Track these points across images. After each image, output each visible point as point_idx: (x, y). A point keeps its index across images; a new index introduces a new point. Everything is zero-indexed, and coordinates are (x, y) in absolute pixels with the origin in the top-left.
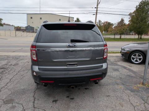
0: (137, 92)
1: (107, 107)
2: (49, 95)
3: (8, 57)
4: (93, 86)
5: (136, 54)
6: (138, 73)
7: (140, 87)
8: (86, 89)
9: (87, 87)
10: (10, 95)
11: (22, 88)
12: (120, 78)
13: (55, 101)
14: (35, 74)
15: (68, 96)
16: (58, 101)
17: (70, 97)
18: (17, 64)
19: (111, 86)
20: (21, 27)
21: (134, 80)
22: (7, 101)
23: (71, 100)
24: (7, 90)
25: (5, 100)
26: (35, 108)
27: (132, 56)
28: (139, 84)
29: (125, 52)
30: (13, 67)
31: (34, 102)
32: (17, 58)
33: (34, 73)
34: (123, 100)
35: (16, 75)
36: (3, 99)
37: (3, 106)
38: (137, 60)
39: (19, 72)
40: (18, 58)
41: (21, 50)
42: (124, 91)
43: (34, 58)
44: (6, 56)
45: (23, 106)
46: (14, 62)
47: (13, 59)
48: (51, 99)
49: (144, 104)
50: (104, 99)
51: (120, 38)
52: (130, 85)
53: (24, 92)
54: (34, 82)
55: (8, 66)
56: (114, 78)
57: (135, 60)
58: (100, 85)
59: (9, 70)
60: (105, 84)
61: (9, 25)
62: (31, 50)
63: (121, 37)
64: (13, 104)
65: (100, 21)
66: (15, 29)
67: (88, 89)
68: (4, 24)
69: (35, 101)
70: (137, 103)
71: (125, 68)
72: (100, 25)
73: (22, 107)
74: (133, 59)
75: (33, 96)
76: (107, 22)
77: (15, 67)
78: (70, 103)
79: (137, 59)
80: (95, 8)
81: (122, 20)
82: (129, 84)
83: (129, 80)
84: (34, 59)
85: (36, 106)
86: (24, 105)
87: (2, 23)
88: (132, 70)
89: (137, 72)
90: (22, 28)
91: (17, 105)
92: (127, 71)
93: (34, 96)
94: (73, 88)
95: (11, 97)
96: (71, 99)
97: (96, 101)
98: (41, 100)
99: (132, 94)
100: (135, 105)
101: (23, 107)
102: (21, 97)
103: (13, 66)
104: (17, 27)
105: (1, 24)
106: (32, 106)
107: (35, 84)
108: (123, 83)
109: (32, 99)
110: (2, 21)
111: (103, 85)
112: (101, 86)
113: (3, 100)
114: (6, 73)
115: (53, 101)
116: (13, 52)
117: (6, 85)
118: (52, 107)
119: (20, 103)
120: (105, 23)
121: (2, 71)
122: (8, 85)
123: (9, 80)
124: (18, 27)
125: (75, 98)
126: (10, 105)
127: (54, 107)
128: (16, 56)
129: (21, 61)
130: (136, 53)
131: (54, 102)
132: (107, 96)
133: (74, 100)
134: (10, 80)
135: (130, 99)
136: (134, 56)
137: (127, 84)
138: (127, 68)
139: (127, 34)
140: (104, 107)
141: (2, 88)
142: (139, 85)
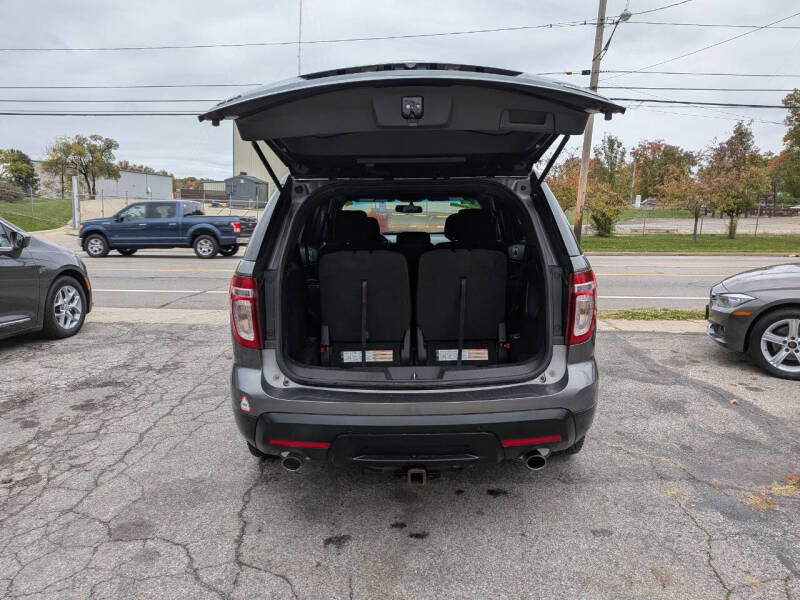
0: (761, 520)
1: (585, 584)
2: (311, 512)
3: (136, 331)
4: (531, 480)
5: (787, 325)
6: (790, 425)
7: (781, 500)
8: (493, 493)
9: (502, 486)
10: (135, 502)
11: (192, 474)
12: (683, 447)
13: (338, 541)
14: (245, 406)
15: (399, 520)
16: (352, 544)
17: (409, 529)
18: (176, 365)
19: (624, 488)
20: (202, 182)
21: (761, 460)
22: (121, 527)
23: (413, 540)
24: (123, 482)
25: (112, 525)
26: (241, 564)
27: (768, 336)
28: (783, 482)
29: (730, 310)
30: (157, 377)
31: (239, 541)
32: (176, 336)
33: (244, 401)
34: (676, 554)
35: (169, 414)
36: (107, 517)
37: (103, 548)
38: (792, 355)
39: (181, 403)
40: (180, 339)
41: (198, 298)
42: (693, 512)
43: (246, 332)
44: (129, 325)
45: (188, 555)
46: (162, 355)
47: (157, 340)
48: (321, 532)
49: (787, 579)
50: (575, 546)
51: (732, 234)
52: (728, 487)
53: (197, 492)
54: (247, 448)
55: (132, 375)
56: (653, 446)
57: (783, 354)
58: (568, 480)
59: (140, 390)
60: (593, 473)
61: (147, 172)
62: (234, 299)
63: (732, 228)
64: (149, 542)
65: (611, 142)
66: (174, 190)
67: (505, 493)
68: (125, 167)
69: (245, 537)
70: (748, 572)
71: (722, 397)
72: (612, 164)
73: (186, 560)
74: (773, 349)
75: (240, 515)
76: (655, 147)
77: (164, 380)
78: (406, 552)
79: (792, 351)
80: (585, 73)
81: (741, 136)
82: (725, 482)
83: (730, 459)
84: (244, 336)
85: (246, 557)
86: (192, 547)
87: (115, 162)
88: (756, 409)
89: (782, 422)
90: (207, 187)
91: (163, 548)
92: (732, 413)
93: (245, 514)
94: (417, 478)
95: (138, 510)
96: (411, 536)
97: (534, 550)
98: (271, 531)
99: (731, 528)
100: (733, 581)
101: (191, 559)
102: (185, 515)
103: (159, 372)
104: (185, 181)
105: (111, 165)
106: (232, 556)
107: (253, 460)
108: (695, 474)
109: (232, 526)
110: (113, 151)
111: (584, 481)
112: (571, 481)
113: (106, 524)
114: (124, 404)
115: (328, 541)
116: (163, 306)
117: (121, 460)
118: (319, 564)
119: (176, 541)
120: (648, 153)
121: (108, 398)
122: (130, 459)
123: (135, 438)
124: (193, 180)
125: (433, 532)
126: (134, 547)
127: (326, 568)
128: (172, 325)
129: (197, 352)
130: (789, 320)
131: (332, 547)
132: (594, 533)
133: (427, 540)
134: (141, 437)
135: (715, 551)
136: (774, 332)
137: (715, 480)
138: (733, 396)
139: (774, 213)
140: (569, 584)
141: (103, 472)
142: (776, 489)
